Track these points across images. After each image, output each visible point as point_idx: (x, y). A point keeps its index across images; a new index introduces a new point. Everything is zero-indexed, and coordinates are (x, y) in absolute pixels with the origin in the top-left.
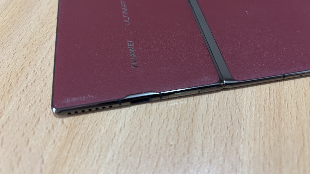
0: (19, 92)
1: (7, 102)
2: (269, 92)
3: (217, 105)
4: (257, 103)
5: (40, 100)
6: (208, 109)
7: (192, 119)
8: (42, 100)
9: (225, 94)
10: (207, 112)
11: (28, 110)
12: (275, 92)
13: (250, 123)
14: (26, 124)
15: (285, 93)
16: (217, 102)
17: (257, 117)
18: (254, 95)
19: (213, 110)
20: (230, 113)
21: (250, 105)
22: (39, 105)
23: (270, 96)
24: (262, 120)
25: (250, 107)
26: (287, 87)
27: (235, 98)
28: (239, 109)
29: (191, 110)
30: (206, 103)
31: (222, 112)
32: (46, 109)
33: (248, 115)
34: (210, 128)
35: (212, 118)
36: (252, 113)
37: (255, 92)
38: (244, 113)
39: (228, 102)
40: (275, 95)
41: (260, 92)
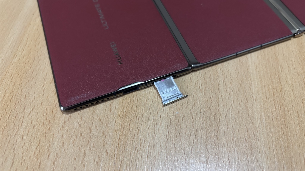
0: (60, 129)
1: (52, 140)
2: (274, 105)
3: (234, 121)
4: (266, 116)
5: (81, 135)
6: (228, 126)
7: (217, 136)
8: (83, 134)
9: (239, 110)
10: (227, 129)
11: (72, 145)
12: (279, 104)
13: (263, 134)
14: (75, 159)
15: (287, 104)
16: (234, 119)
17: (268, 128)
18: (262, 108)
19: (232, 126)
20: (246, 127)
21: (261, 118)
22: (81, 139)
23: (275, 107)
24: (272, 130)
25: (261, 120)
26: (288, 98)
27: (248, 113)
28: (253, 123)
29: (214, 128)
30: (225, 121)
31: (239, 127)
32: (89, 142)
33: (261, 127)
34: (232, 142)
35: (232, 134)
36: (264, 125)
37: (262, 105)
38: (257, 126)
39: (243, 117)
40: (279, 107)
41: (267, 105)
